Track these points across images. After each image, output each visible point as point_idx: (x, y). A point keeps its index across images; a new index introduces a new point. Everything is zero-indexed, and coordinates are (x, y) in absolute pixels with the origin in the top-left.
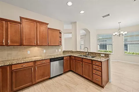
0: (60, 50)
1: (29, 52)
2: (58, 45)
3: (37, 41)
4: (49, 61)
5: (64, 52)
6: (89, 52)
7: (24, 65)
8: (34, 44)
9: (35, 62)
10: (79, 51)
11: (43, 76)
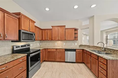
0: (76, 44)
1: (56, 44)
2: (73, 39)
3: (58, 38)
4: (64, 50)
5: (81, 46)
6: (106, 48)
7: (52, 50)
8: (57, 40)
9: (56, 49)
10: (96, 46)
11: (60, 58)
